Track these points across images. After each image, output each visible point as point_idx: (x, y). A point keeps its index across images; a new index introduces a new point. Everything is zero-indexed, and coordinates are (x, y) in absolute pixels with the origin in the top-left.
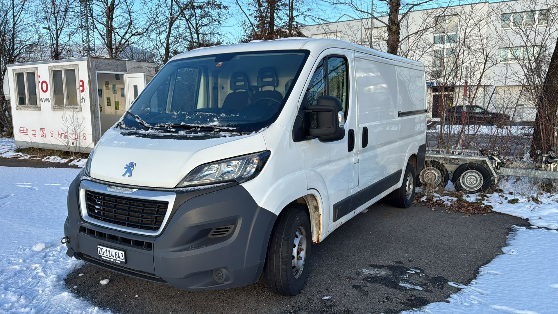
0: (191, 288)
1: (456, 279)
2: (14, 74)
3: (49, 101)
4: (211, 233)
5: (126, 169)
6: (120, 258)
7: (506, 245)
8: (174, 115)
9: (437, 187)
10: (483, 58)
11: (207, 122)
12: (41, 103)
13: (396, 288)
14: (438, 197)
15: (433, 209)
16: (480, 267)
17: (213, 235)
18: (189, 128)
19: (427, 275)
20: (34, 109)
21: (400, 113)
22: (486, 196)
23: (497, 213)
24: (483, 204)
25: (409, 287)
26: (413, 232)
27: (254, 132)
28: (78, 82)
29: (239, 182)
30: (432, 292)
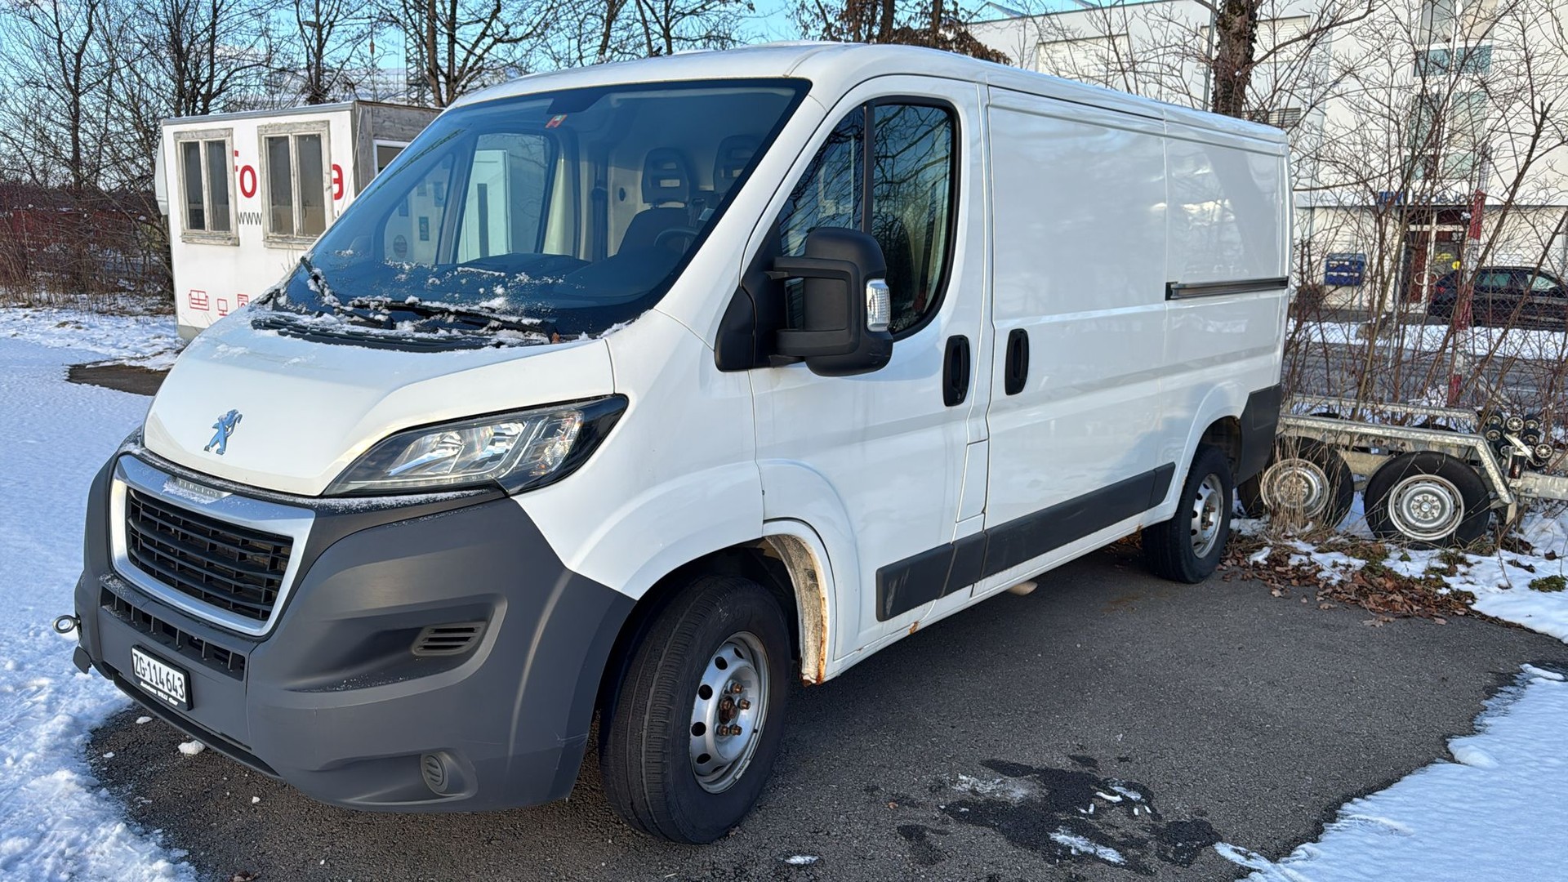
0: (351, 801)
1: (1250, 834)
2: (176, 146)
3: (258, 221)
4: (420, 641)
5: (217, 430)
6: (176, 691)
7: (1471, 731)
8: (402, 271)
9: (1311, 523)
10: (1531, 118)
11: (475, 297)
12: (241, 226)
13: (1034, 848)
14: (1308, 554)
15: (1276, 593)
16: (1350, 801)
17: (426, 647)
18: (426, 312)
19: (1159, 812)
20: (223, 242)
21: (1172, 286)
22: (1462, 561)
23: (1483, 617)
24: (1447, 586)
25: (1077, 849)
26: (1179, 663)
27: (584, 335)
28: (328, 171)
29: (511, 491)
30: (1150, 873)
